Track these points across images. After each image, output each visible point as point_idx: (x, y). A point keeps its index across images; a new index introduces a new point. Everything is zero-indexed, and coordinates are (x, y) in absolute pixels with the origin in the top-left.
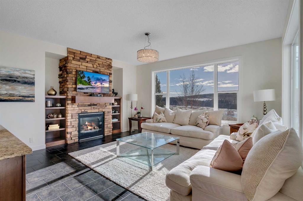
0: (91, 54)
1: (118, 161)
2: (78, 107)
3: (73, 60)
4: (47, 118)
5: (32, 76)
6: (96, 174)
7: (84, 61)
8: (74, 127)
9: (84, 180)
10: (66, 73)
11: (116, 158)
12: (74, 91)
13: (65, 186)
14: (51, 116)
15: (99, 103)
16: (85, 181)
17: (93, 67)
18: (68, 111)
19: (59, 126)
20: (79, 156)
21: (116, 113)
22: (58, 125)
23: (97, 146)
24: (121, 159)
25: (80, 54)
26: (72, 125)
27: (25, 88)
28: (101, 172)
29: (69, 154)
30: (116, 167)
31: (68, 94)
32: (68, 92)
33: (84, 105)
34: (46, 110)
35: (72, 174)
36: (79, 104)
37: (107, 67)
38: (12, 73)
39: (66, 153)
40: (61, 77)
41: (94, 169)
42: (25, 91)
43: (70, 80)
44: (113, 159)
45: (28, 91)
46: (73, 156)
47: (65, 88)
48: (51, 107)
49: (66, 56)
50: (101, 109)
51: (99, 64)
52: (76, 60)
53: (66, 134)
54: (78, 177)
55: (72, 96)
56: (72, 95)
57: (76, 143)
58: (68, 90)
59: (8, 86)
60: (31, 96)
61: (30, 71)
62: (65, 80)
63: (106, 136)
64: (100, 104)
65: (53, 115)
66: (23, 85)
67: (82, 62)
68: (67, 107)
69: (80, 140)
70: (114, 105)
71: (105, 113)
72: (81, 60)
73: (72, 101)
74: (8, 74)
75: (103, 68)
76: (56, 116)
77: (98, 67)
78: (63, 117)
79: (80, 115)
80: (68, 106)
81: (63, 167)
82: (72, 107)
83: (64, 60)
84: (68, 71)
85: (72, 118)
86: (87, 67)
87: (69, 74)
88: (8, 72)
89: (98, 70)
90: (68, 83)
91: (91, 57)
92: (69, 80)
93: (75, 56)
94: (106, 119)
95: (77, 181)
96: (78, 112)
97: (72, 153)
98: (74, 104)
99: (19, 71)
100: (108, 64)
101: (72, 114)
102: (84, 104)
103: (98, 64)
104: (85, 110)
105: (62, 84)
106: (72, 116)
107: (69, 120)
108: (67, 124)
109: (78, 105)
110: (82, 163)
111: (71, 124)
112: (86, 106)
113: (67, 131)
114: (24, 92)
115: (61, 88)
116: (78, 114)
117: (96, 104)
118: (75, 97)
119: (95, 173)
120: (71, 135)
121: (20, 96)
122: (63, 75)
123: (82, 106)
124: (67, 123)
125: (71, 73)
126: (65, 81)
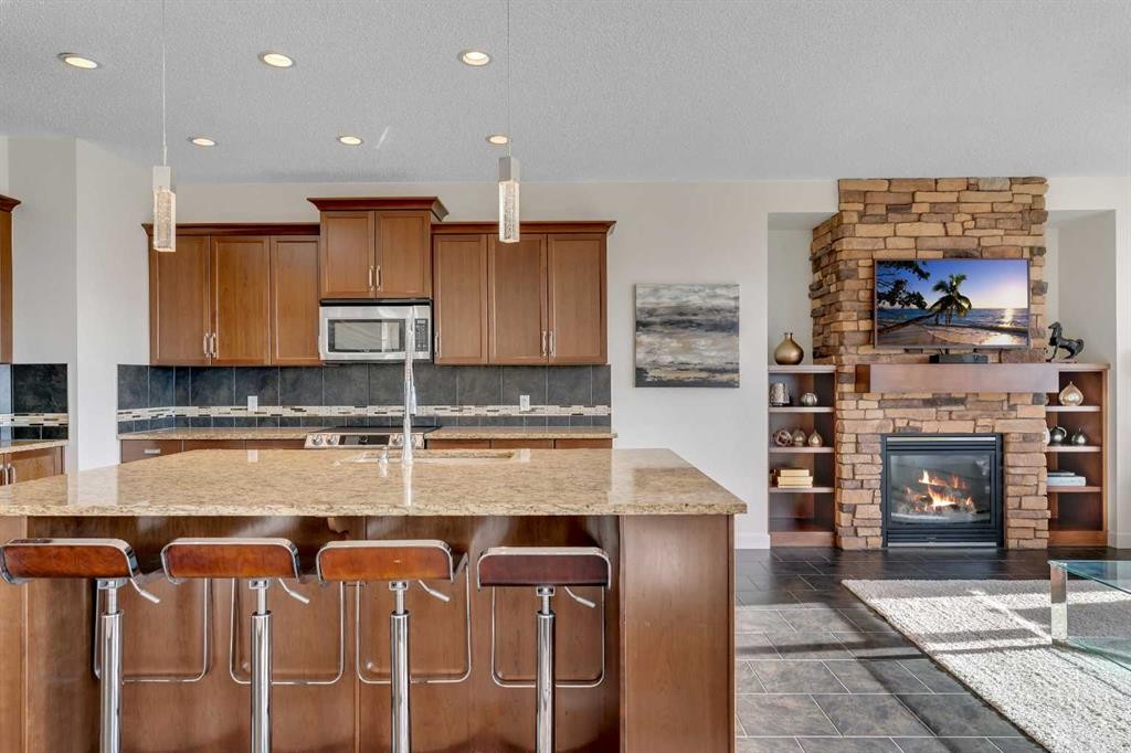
0: (936, 180)
1: (1058, 662)
2: (880, 408)
3: (860, 222)
4: (773, 443)
5: (732, 303)
6: (944, 675)
7: (905, 216)
8: (865, 486)
9: (891, 678)
10: (834, 276)
11: (1044, 647)
12: (864, 345)
13: (827, 672)
14: (784, 437)
15: (977, 394)
16: (895, 682)
17: (947, 235)
18: (843, 426)
19: (811, 479)
20: (880, 597)
21: (1077, 444)
22: (807, 472)
23: (959, 581)
24: (1073, 659)
25: (889, 191)
26: (857, 477)
27: (713, 344)
28: (965, 676)
29: (844, 582)
30: (1038, 680)
31: (843, 358)
32: (842, 348)
33: (907, 403)
34: (771, 414)
35: (852, 646)
36: (886, 397)
37: (1020, 222)
38: (684, 299)
39: (833, 577)
40: (819, 293)
41: (937, 658)
42: (713, 354)
43: (847, 303)
44: (1030, 648)
45: (722, 354)
46: (859, 595)
47: (832, 335)
48: (785, 405)
49: (835, 210)
50: (987, 421)
51: (973, 215)
52: (873, 219)
53: (837, 512)
54: (873, 664)
55: (857, 367)
56: (858, 363)
57: (875, 551)
58: (841, 344)
59: (675, 341)
60: (729, 367)
61: (727, 286)
62: (831, 305)
63: (1012, 550)
64: (981, 398)
65: (791, 434)
66: (709, 333)
67: (896, 224)
68: (838, 407)
69: (889, 544)
70: (1059, 404)
71: (1008, 439)
72: (892, 216)
73: (856, 383)
74: (674, 304)
75: (995, 232)
76: (801, 439)
77: (967, 233)
78: (824, 444)
79: (889, 439)
80: (843, 405)
81: (825, 617)
82: (857, 408)
83: (826, 230)
84: (841, 267)
85: (857, 452)
86: (916, 238)
87: (848, 278)
88: (676, 298)
89: (967, 244)
90: (841, 314)
91: (936, 191)
92: (844, 304)
93: (866, 205)
94: (1012, 471)
95: (867, 673)
96: (881, 426)
97: (856, 581)
98: (865, 396)
99: (700, 290)
100: (1020, 208)
101: (857, 435)
102: (905, 396)
103: (969, 217)
104: (911, 424)
105: (822, 321)
106: (857, 442)
107: (846, 459)
108: (841, 472)
109: (879, 402)
110: (890, 624)
111: (854, 474)
112: (916, 407)
113: (838, 500)
114: (712, 357)
115: (819, 334)
116: (882, 435)
117: (964, 396)
118: (869, 366)
119: (938, 673)
120: (854, 516)
121: (701, 370)
122: (825, 286)
123: (899, 403)
124: (840, 468)
125: (853, 274)
126: (833, 308)
